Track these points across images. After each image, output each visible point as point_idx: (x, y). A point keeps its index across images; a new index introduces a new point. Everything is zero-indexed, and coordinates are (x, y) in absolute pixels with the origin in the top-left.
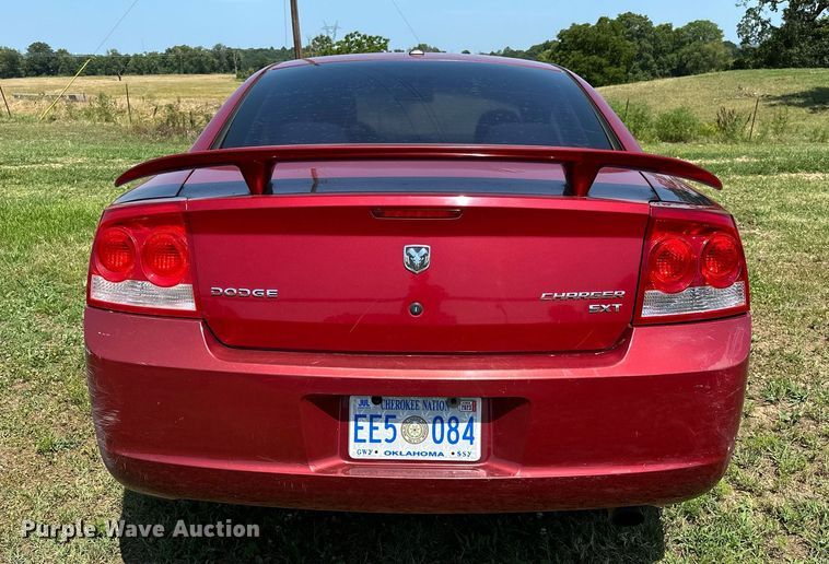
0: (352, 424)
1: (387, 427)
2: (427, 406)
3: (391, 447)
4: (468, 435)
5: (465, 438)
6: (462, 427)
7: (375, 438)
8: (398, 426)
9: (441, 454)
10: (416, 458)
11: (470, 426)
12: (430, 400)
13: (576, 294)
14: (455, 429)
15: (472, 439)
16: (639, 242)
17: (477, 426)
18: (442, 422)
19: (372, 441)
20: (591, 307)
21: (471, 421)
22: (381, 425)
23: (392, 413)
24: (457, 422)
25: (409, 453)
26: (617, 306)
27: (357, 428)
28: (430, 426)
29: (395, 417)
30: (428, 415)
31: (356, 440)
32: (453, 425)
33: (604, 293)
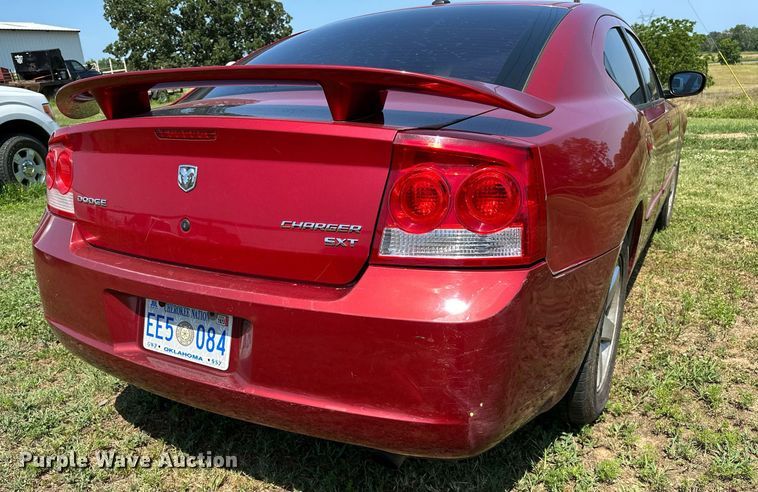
0: (146, 319)
1: (167, 327)
2: (195, 315)
3: (169, 345)
4: (221, 346)
5: (218, 348)
6: (218, 337)
7: (159, 335)
8: (174, 327)
9: (201, 359)
10: (184, 358)
11: (223, 339)
12: (197, 310)
13: (324, 225)
14: (211, 339)
15: (223, 350)
16: (385, 172)
17: (228, 339)
18: (204, 331)
19: (158, 337)
20: (326, 240)
21: (224, 334)
22: (163, 324)
23: (172, 315)
24: (214, 333)
25: (180, 353)
26: (352, 241)
27: (149, 324)
28: (196, 332)
29: (172, 319)
30: (194, 322)
31: (148, 334)
32: (211, 335)
33: (340, 227)
